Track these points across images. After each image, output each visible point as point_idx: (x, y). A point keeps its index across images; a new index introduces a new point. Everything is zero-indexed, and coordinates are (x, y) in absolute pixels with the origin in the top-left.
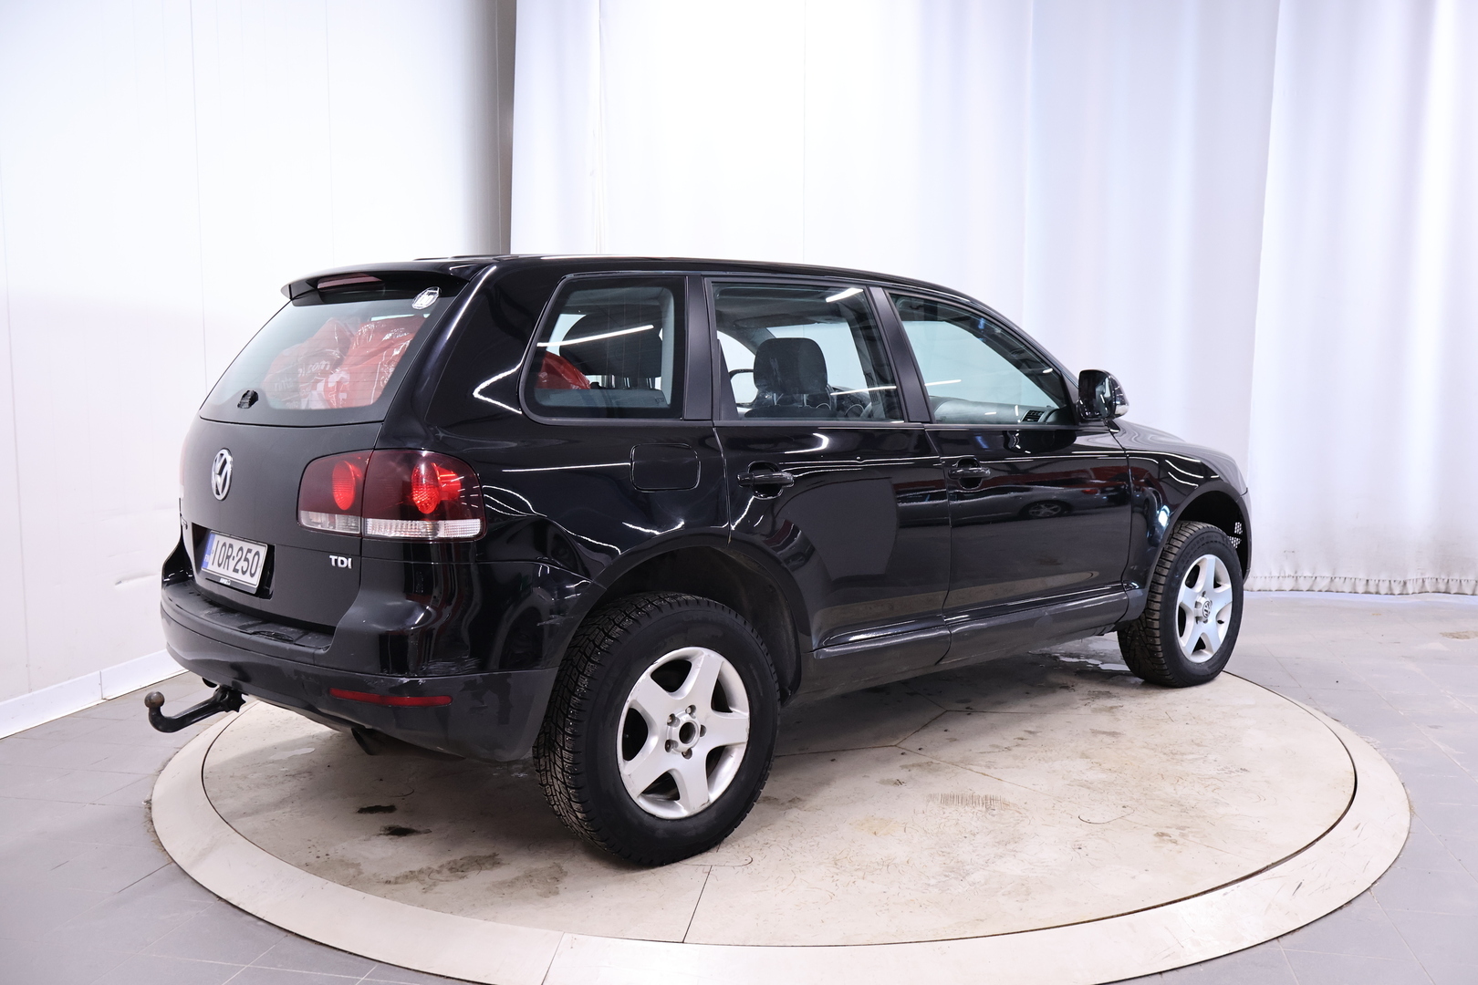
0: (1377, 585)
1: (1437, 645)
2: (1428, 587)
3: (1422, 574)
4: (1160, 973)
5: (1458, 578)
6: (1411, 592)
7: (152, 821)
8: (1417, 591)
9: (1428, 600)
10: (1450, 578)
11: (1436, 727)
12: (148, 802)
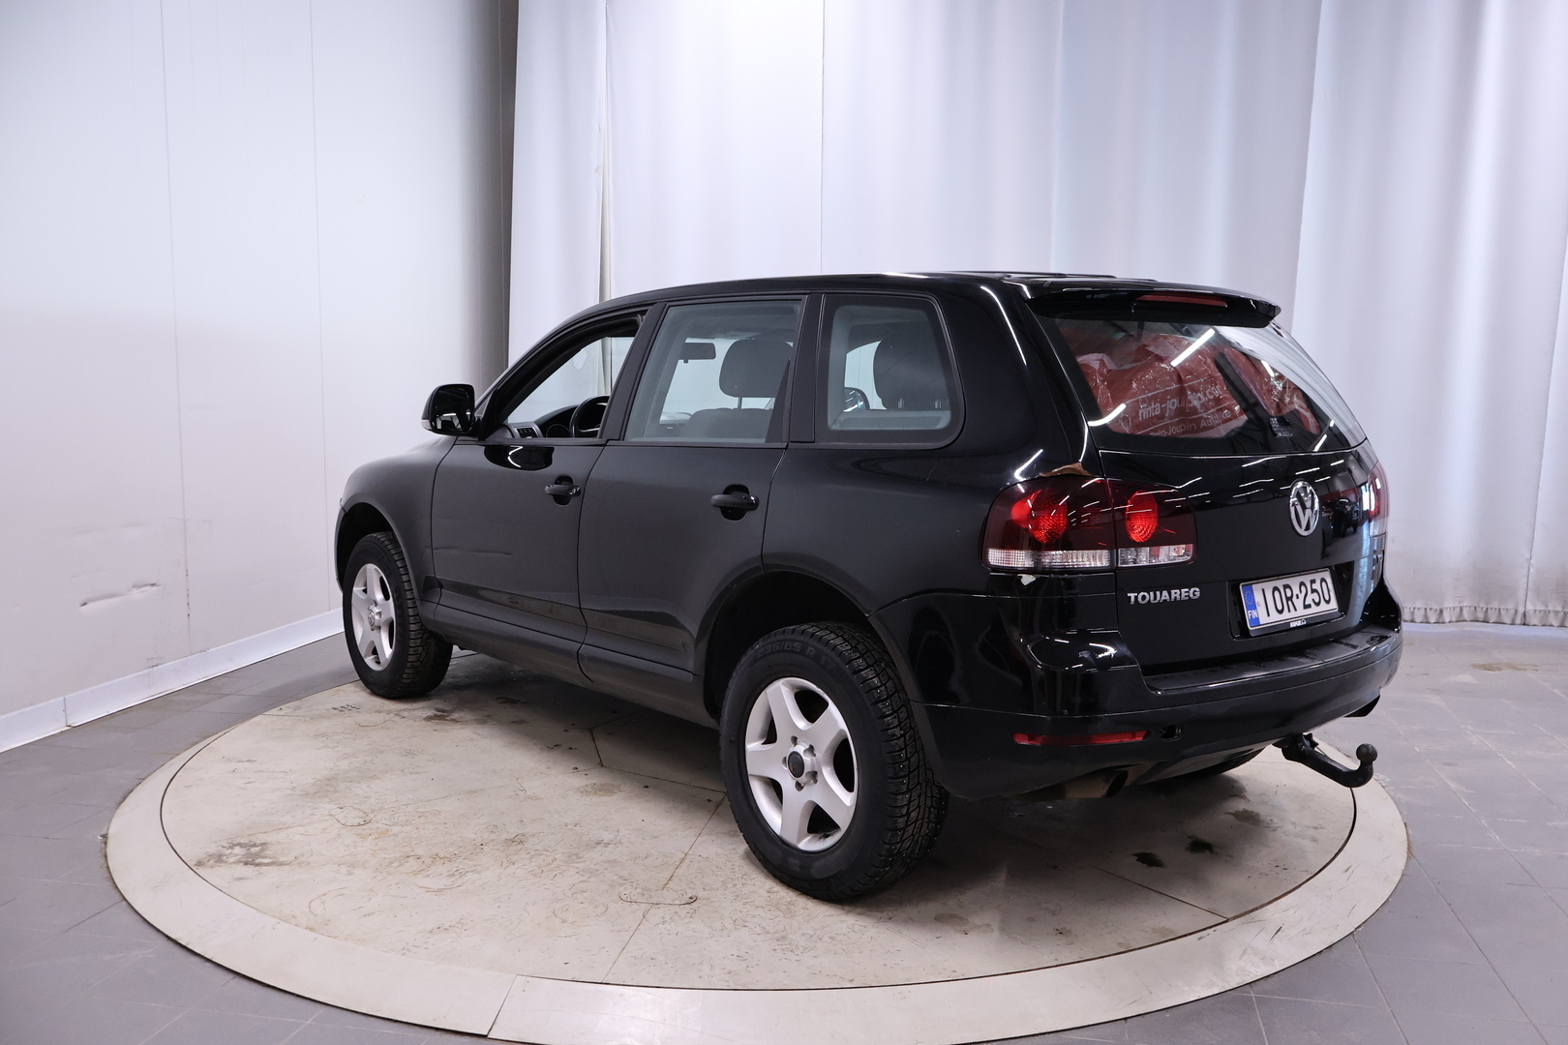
0: (1413, 613)
1: (1466, 678)
2: (1466, 615)
3: (1460, 602)
4: (1125, 1019)
5: (1497, 607)
6: (1447, 620)
7: (106, 857)
8: (1454, 620)
9: (1466, 629)
10: (1489, 607)
11: (1450, 764)
12: (105, 836)
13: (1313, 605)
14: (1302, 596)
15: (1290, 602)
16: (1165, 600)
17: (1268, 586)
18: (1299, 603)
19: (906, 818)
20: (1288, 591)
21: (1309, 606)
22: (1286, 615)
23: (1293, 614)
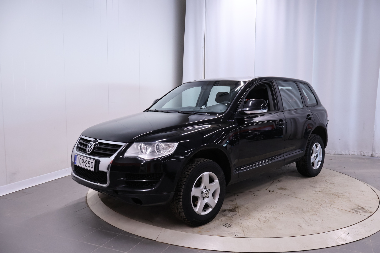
12: (87, 193)
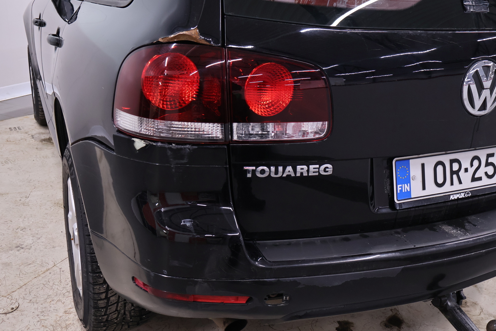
13: (484, 177)
14: (471, 170)
15: (455, 176)
16: (289, 176)
17: (430, 161)
18: (466, 177)
19: (106, 301)
20: (456, 167)
21: (480, 179)
22: (447, 188)
23: (457, 186)
